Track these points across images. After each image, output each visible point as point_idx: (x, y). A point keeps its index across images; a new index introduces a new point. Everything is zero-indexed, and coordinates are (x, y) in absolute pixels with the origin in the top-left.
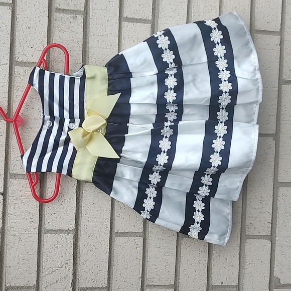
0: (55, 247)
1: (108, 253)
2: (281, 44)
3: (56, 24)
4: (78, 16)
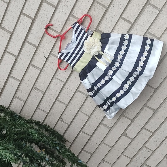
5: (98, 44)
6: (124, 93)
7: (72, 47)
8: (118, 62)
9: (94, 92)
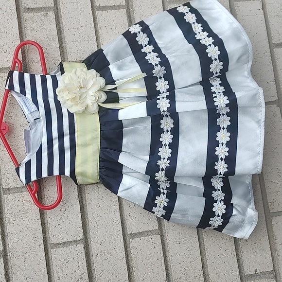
0: (66, 261)
1: (125, 258)
2: (263, 8)
3: (27, 25)
4: (48, 12)
5: (88, 77)
6: (229, 134)
8: (161, 78)
9: (165, 192)
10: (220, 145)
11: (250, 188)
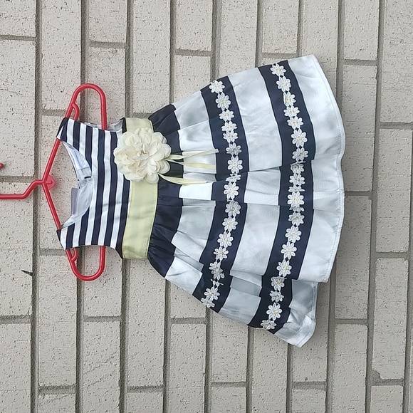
0: (98, 337)
1: (163, 344)
3: (91, 62)
4: (118, 50)
5: (153, 141)
6: (300, 233)
7: (87, 196)
8: (235, 156)
9: (218, 284)
10: (288, 243)
11: (315, 293)
